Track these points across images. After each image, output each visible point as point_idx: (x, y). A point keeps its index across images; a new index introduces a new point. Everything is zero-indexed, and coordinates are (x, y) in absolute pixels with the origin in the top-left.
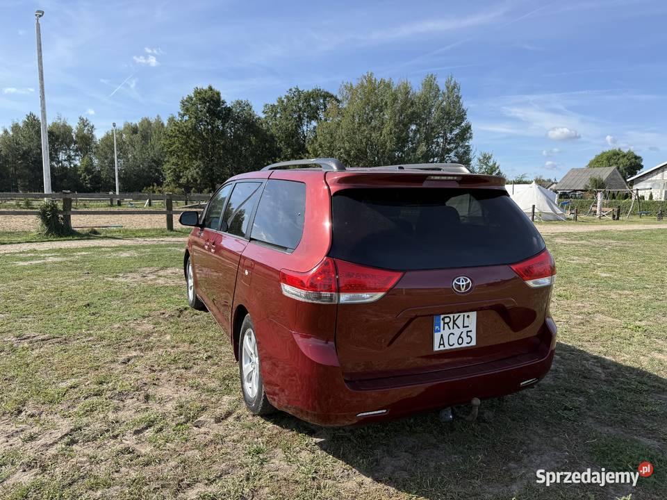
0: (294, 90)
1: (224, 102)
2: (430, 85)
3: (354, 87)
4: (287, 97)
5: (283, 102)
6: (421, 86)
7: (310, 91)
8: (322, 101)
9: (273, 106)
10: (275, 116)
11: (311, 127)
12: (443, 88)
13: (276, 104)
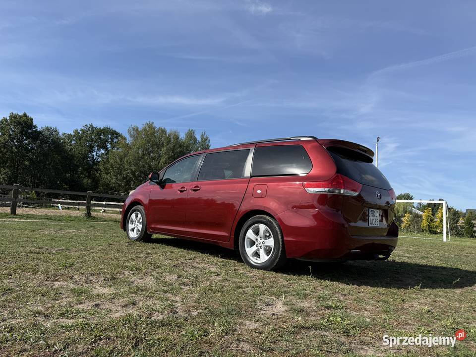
0: (89, 126)
1: (35, 127)
2: (191, 135)
3: (139, 129)
4: (82, 130)
5: (79, 133)
6: (185, 136)
7: (102, 128)
8: (110, 136)
9: (70, 135)
10: (71, 142)
11: (99, 153)
12: (199, 138)
13: (73, 134)
